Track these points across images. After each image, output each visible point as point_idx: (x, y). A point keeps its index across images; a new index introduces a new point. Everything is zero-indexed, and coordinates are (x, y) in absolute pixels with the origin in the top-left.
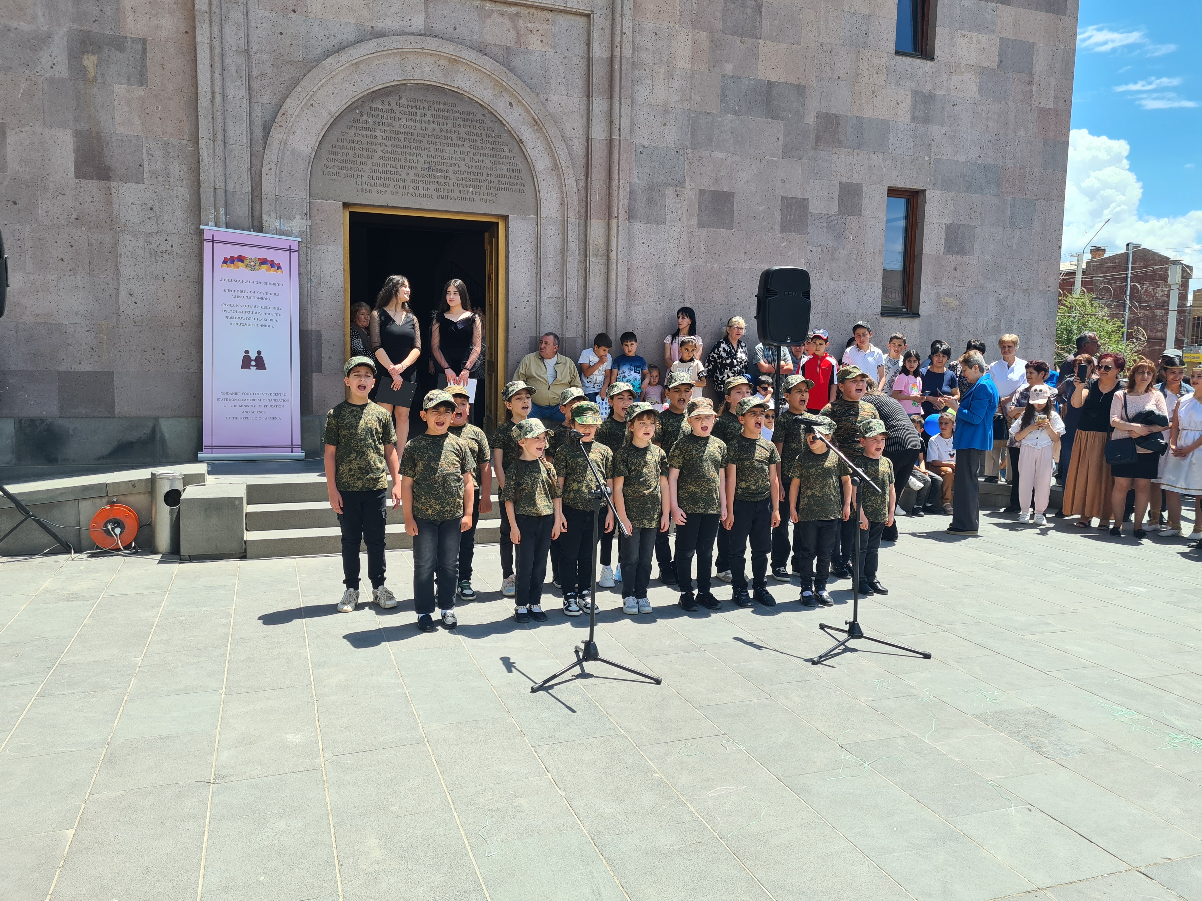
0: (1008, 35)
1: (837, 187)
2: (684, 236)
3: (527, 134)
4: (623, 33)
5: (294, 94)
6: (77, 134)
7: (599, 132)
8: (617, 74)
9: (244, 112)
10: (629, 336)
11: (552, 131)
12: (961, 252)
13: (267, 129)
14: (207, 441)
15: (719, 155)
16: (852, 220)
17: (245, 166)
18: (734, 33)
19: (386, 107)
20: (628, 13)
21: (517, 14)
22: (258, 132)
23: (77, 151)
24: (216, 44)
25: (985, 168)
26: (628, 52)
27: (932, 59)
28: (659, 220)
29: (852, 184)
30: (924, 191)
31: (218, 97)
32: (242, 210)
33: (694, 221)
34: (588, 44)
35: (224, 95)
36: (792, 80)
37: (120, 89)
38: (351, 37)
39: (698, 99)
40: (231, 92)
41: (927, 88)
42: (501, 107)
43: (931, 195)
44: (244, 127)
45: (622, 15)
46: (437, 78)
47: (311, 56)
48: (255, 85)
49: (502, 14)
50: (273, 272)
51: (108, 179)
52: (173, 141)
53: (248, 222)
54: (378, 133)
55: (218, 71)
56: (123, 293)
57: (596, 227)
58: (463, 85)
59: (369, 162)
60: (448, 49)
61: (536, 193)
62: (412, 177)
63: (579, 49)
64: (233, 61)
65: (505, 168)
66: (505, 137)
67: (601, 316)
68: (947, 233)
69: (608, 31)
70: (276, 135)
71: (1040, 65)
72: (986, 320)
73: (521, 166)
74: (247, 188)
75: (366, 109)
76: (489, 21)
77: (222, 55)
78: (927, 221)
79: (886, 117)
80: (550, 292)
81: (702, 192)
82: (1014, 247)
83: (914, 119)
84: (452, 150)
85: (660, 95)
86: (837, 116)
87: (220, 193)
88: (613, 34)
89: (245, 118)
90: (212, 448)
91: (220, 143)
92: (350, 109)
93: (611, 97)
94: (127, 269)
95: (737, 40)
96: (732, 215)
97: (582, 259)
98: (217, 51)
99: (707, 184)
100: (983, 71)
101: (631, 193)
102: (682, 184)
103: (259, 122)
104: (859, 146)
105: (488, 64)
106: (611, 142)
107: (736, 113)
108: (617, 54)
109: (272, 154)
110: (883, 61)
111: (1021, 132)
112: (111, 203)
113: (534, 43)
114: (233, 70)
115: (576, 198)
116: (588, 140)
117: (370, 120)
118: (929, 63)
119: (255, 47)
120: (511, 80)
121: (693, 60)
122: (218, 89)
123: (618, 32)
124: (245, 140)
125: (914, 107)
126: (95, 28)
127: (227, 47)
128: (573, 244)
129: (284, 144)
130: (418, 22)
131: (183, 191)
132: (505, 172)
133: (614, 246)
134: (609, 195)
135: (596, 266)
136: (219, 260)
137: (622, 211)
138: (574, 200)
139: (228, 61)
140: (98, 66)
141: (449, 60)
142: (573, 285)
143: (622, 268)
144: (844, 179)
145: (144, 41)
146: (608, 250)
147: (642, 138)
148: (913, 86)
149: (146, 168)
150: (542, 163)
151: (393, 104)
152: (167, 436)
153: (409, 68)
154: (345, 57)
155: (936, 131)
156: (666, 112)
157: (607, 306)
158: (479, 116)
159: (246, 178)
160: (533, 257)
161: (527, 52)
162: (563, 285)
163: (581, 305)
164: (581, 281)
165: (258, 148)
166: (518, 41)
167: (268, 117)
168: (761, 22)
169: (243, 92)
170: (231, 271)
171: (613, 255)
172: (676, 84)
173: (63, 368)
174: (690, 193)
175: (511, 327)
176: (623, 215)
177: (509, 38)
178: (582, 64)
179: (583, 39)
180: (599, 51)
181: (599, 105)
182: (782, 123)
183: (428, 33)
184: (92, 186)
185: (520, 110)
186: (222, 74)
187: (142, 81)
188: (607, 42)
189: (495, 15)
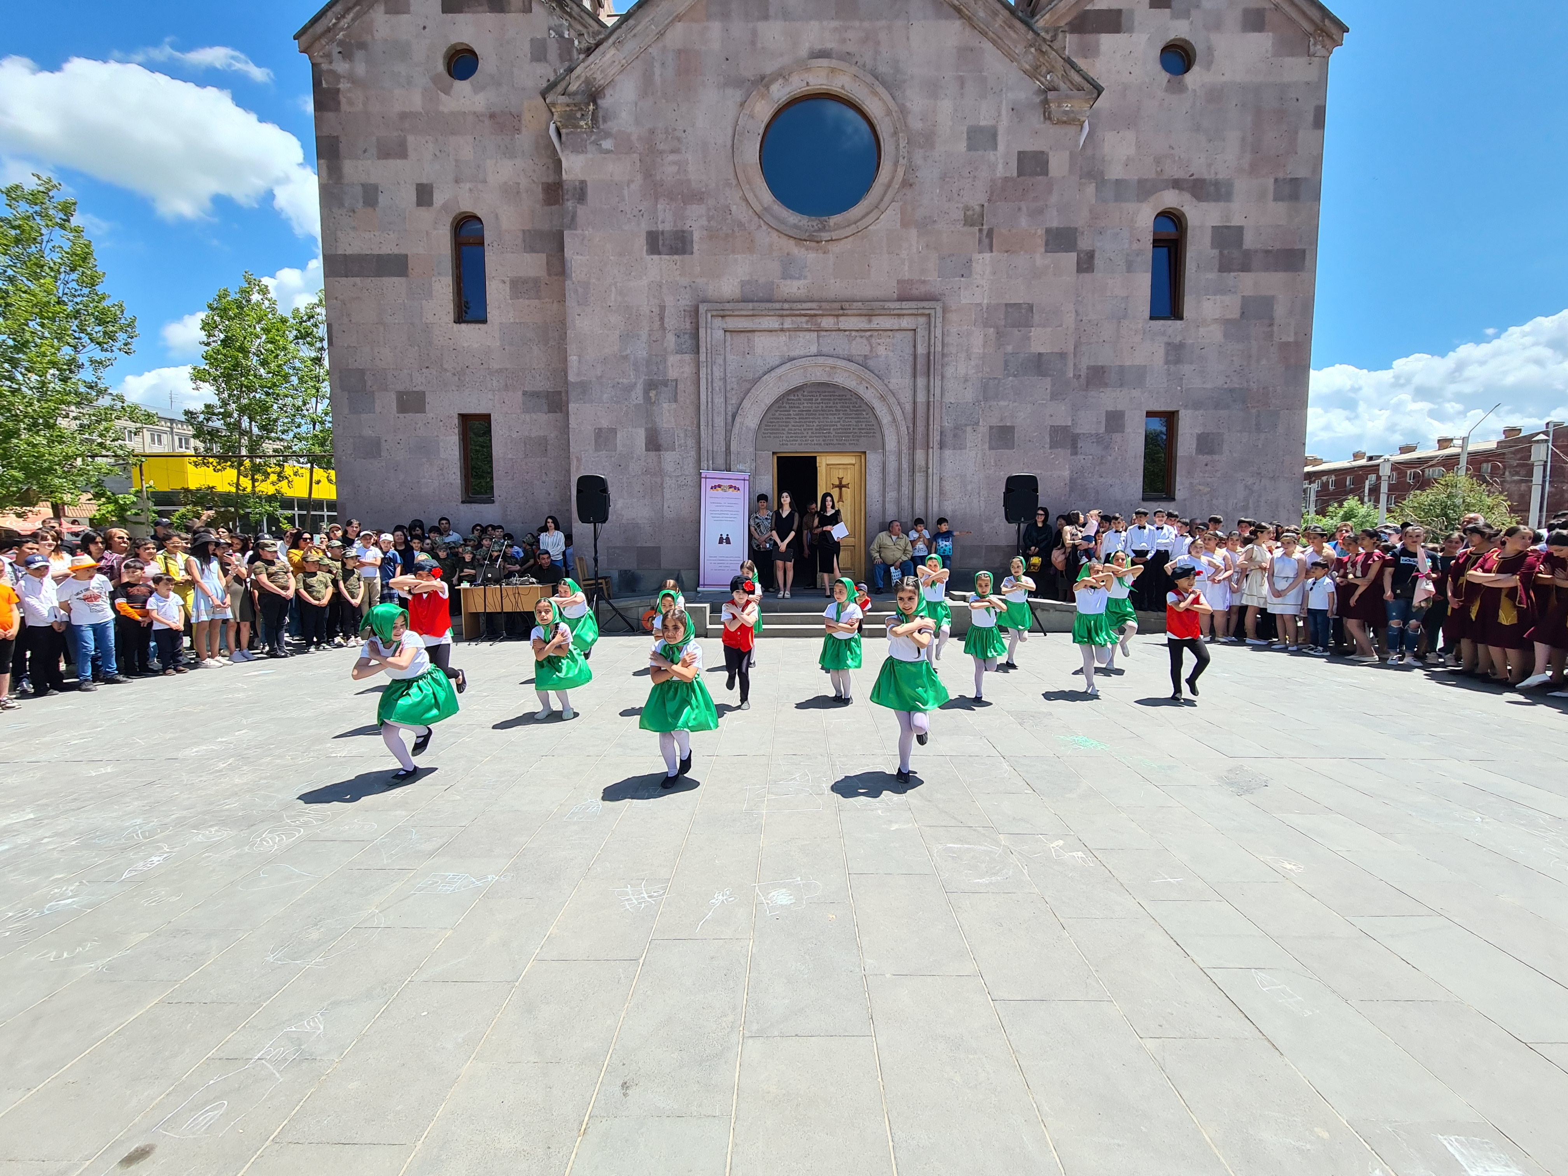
0: (1247, 293)
1: (1104, 414)
2: (979, 456)
3: (877, 404)
4: (935, 337)
5: (747, 397)
6: (646, 430)
7: (921, 398)
8: (932, 362)
9: (723, 410)
10: (941, 521)
11: (892, 400)
12: (1211, 452)
13: (734, 417)
14: (701, 582)
15: (1002, 403)
16: (1117, 437)
17: (722, 437)
18: (1013, 326)
19: (796, 397)
20: (939, 325)
21: (871, 336)
22: (730, 418)
23: (646, 438)
24: (709, 377)
25: (1231, 390)
26: (939, 348)
27: (1181, 318)
28: (962, 447)
29: (1116, 411)
30: (1178, 411)
31: (710, 404)
32: (720, 461)
33: (987, 446)
34: (915, 347)
35: (712, 402)
36: (1056, 350)
37: (665, 406)
38: (777, 363)
39: (988, 370)
40: (716, 401)
41: (1177, 340)
42: (861, 391)
43: (1182, 413)
44: (723, 417)
45: (935, 327)
46: (825, 379)
47: (757, 376)
48: (728, 395)
49: (862, 337)
50: (735, 492)
51: (659, 450)
52: (689, 428)
53: (723, 467)
54: (791, 412)
55: (710, 391)
56: (666, 506)
57: (920, 455)
58: (839, 380)
59: (787, 429)
60: (830, 361)
61: (883, 436)
62: (810, 434)
63: (909, 350)
64: (718, 384)
65: (864, 424)
66: (864, 407)
67: (923, 508)
68: (1198, 439)
69: (927, 338)
70: (738, 419)
71: (1280, 311)
72: (1235, 501)
73: (874, 422)
74: (724, 449)
75: (785, 400)
76: (854, 342)
77: (712, 382)
78: (1180, 432)
79: (1143, 364)
80: (891, 495)
81: (991, 428)
82: (1260, 446)
83: (1167, 362)
84: (832, 417)
85: (962, 371)
86: (1102, 367)
87: (710, 453)
88: (929, 339)
89: (723, 413)
90: (704, 585)
91: (710, 427)
92: (776, 401)
93: (929, 376)
94: (667, 495)
95: (1015, 330)
96: (1014, 440)
97: (911, 474)
98: (710, 380)
99: (995, 422)
100: (1227, 322)
101: (941, 433)
102: (977, 424)
103: (730, 414)
104: (1121, 385)
105: (853, 366)
106: (928, 402)
107: (1015, 376)
108: (932, 350)
109: (736, 430)
110: (1140, 326)
111: (1264, 362)
112: (660, 462)
113: (881, 351)
114: (717, 389)
115: (907, 438)
116: (915, 403)
117: (787, 406)
118: (1179, 322)
119: (729, 375)
120: (867, 374)
121: (984, 346)
122: (710, 400)
123: (933, 337)
124: (723, 424)
125: (1167, 354)
126: (655, 377)
127: (714, 377)
128: (905, 465)
129: (742, 423)
130: (814, 349)
131: (693, 453)
132: (864, 427)
133: (930, 466)
134: (928, 435)
135: (919, 478)
136: (709, 488)
137: (936, 444)
138: (905, 440)
139: (715, 385)
140: (656, 395)
141: (831, 367)
142: (905, 490)
143: (936, 478)
144: (1109, 409)
145: (676, 380)
146: (927, 468)
147: (949, 398)
148: (1166, 339)
149: (676, 443)
150: (886, 419)
151: (800, 397)
152: (684, 579)
153: (808, 375)
154: (773, 374)
155: (1186, 369)
156: (966, 380)
157: (927, 502)
158: (848, 397)
159: (723, 444)
160: (881, 475)
161: (877, 356)
162: (899, 490)
163: (910, 502)
164: (911, 487)
165: (729, 428)
166: (871, 351)
167: (734, 410)
168: (1032, 317)
169: (722, 400)
170: (715, 491)
171: (930, 470)
172: (973, 363)
173: (639, 545)
174: (983, 428)
175: (868, 516)
176: (936, 446)
177: (866, 350)
178: (911, 359)
179: (912, 344)
180: (921, 350)
181: (921, 382)
182: (1049, 379)
183: (819, 354)
184: (652, 454)
185: (872, 390)
186: (712, 392)
187: (676, 401)
188: (926, 344)
189: (858, 338)
